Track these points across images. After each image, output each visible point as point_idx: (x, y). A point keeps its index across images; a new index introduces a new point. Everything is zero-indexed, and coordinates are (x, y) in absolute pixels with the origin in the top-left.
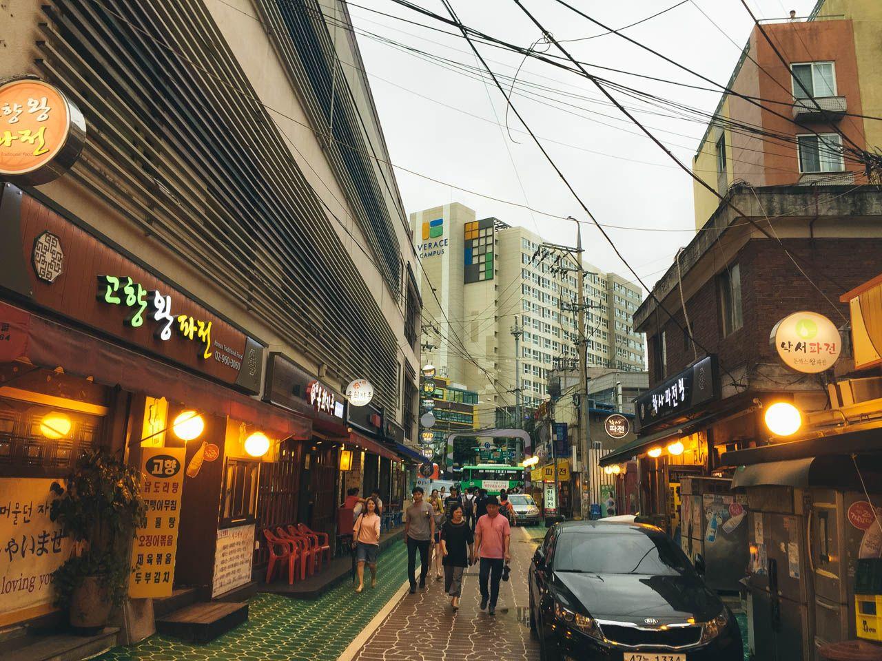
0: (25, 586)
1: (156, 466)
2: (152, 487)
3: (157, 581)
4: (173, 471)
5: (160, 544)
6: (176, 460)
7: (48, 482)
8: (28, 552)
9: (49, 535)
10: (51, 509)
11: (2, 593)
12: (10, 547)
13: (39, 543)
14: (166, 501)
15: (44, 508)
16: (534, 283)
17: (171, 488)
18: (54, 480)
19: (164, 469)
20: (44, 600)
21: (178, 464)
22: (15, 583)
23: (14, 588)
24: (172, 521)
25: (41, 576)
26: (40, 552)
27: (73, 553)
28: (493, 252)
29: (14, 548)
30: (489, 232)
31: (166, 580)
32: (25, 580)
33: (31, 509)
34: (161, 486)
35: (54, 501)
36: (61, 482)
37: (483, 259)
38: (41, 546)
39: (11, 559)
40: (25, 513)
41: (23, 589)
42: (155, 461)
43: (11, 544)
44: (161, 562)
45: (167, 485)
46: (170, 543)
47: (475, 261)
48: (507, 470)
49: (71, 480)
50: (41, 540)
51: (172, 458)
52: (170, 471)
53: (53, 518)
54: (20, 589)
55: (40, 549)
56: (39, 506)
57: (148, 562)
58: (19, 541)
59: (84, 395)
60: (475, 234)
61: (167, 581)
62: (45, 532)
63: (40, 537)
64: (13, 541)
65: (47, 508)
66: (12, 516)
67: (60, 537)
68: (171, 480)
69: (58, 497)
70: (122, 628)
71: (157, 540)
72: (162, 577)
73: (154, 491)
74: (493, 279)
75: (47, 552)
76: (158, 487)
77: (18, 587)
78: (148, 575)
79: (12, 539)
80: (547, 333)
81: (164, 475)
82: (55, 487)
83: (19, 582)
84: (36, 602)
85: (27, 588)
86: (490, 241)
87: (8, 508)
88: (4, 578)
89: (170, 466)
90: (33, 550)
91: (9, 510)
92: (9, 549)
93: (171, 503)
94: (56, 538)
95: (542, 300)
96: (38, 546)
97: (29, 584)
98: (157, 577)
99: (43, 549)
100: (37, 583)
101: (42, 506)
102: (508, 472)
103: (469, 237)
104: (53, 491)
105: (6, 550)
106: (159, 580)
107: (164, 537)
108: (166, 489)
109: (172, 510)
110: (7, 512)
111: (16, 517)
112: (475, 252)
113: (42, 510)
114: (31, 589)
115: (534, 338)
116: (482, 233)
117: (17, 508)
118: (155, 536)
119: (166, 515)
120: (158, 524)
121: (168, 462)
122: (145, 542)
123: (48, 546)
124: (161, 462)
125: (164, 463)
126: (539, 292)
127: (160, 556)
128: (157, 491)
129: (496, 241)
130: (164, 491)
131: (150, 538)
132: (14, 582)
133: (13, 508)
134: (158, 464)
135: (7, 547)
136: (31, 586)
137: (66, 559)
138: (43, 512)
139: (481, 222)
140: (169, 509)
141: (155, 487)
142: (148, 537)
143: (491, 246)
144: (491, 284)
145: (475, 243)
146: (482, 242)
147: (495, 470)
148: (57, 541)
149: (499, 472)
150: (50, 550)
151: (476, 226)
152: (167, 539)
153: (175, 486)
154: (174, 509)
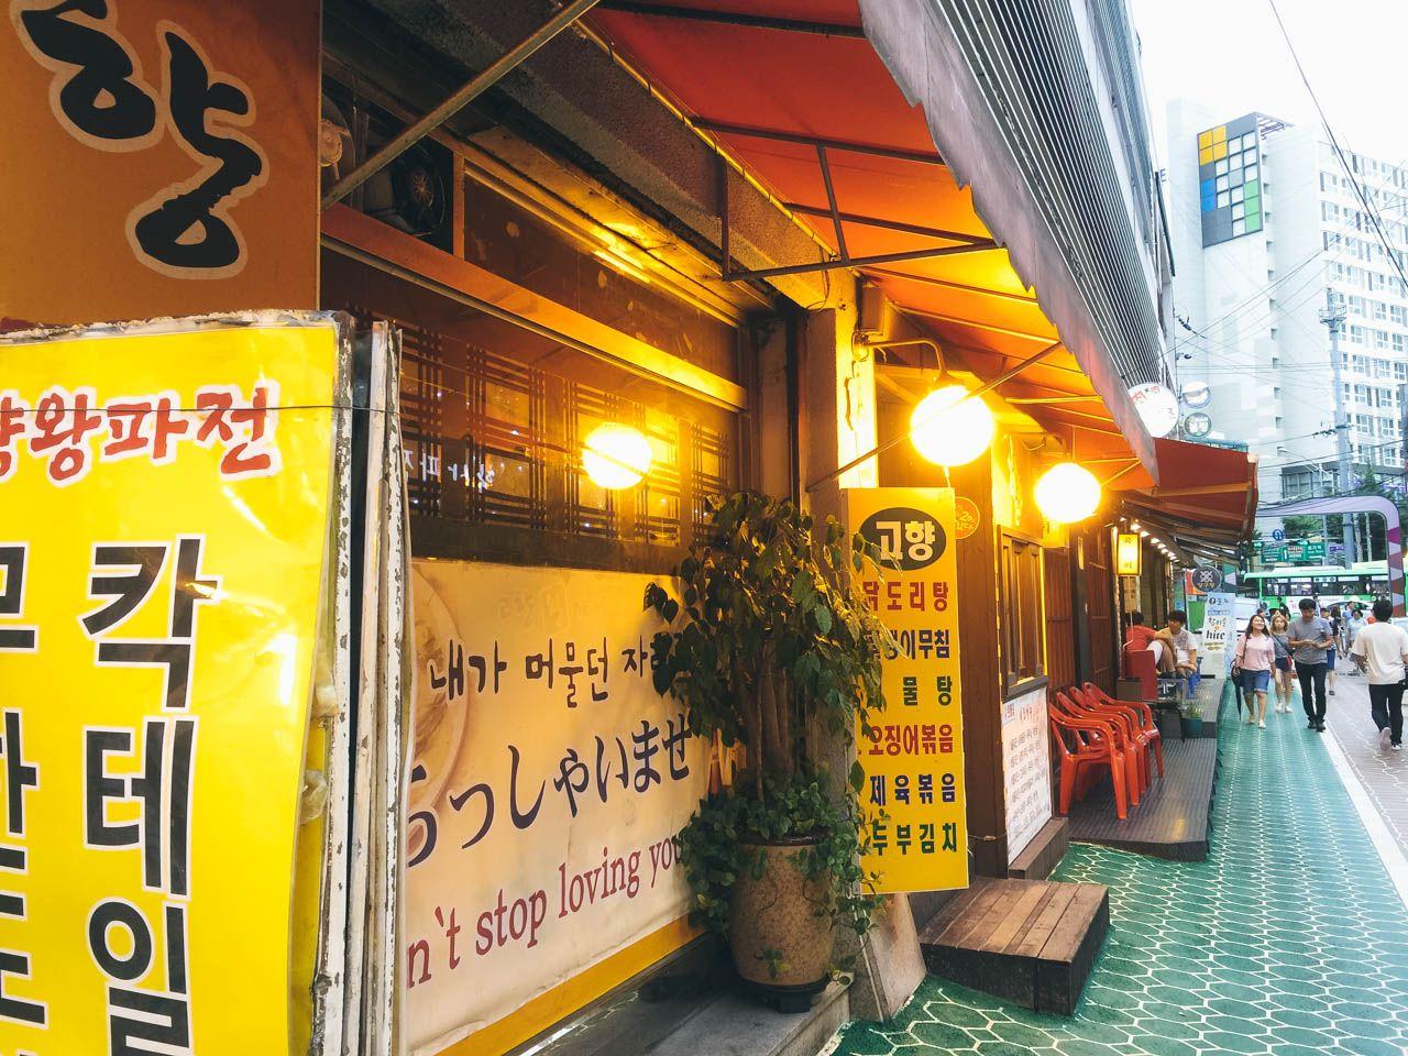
0: (618, 885)
1: (884, 539)
2: (882, 595)
3: (928, 848)
4: (929, 553)
5: (922, 750)
6: (935, 522)
7: (638, 583)
8: (614, 785)
9: (656, 732)
10: (653, 658)
11: (564, 913)
12: (566, 774)
13: (638, 756)
14: (922, 633)
15: (636, 658)
16: (1349, 227)
17: (930, 598)
18: (650, 578)
19: (906, 545)
20: (667, 912)
21: (940, 533)
22: (593, 878)
23: (592, 896)
24: (943, 684)
25: (652, 849)
26: (641, 780)
27: (716, 775)
28: (1259, 179)
29: (576, 778)
30: (1249, 141)
31: (950, 845)
32: (614, 866)
33: (604, 660)
34: (905, 591)
35: (657, 636)
36: (666, 583)
37: (1238, 195)
38: (641, 764)
39: (574, 811)
40: (593, 671)
41: (614, 891)
42: (880, 525)
43: (569, 765)
44: (930, 795)
45: (918, 589)
46: (947, 746)
47: (1223, 201)
48: (1337, 576)
49: (688, 580)
50: (640, 748)
51: (922, 517)
52: (920, 552)
53: (661, 684)
54: (605, 894)
55: (639, 773)
56: (624, 653)
57: (898, 798)
58: (588, 756)
59: (690, 346)
60: (1220, 152)
61: (954, 848)
62: (646, 724)
63: (637, 740)
64: (574, 757)
65: (643, 656)
66: (562, 681)
67: (683, 735)
68: (927, 576)
69: (665, 627)
70: (861, 975)
71: (914, 738)
72: (939, 840)
73: (890, 607)
74: (1261, 230)
75: (658, 779)
76: (899, 596)
77: (599, 891)
78: (904, 832)
79: (570, 751)
80: (1381, 321)
81: (908, 564)
82: (655, 597)
83: (602, 874)
84: (649, 923)
85: (623, 886)
86: (1250, 158)
87: (546, 659)
88: (562, 868)
89: (920, 538)
90: (624, 777)
91: (550, 664)
92: (565, 779)
93: (935, 638)
94: (673, 739)
95: (1365, 256)
96: (635, 765)
97: (627, 873)
98: (928, 838)
99: (648, 772)
100: (645, 870)
101: (631, 652)
102: (1340, 579)
103: (1208, 158)
104: (652, 609)
105: (558, 786)
106: (932, 844)
107: (929, 731)
108: (917, 600)
109: (939, 656)
110: (545, 669)
111: (571, 686)
112: (1222, 185)
113: (631, 663)
114: (633, 887)
115: (1353, 332)
116: (1235, 146)
117: (571, 658)
118: (908, 728)
119: (928, 669)
120: (911, 697)
121: (912, 527)
122: (883, 745)
123: (659, 762)
124: (896, 526)
125: (903, 531)
126: (1360, 243)
127: (925, 781)
128: (894, 607)
129: (1264, 156)
130: (914, 605)
131: (894, 733)
132: (588, 875)
133: (560, 661)
134: (890, 533)
135: (559, 776)
136: (632, 880)
137: (702, 794)
138: (635, 668)
139: (1230, 126)
140: (932, 653)
141: (890, 595)
142: (889, 729)
143: (1254, 169)
144: (1260, 239)
145: (1221, 168)
146: (1236, 163)
147: (1312, 577)
148: (677, 745)
149: (1321, 580)
150: (664, 773)
151: (1221, 135)
152: (938, 735)
153: (940, 590)
154: (944, 653)
